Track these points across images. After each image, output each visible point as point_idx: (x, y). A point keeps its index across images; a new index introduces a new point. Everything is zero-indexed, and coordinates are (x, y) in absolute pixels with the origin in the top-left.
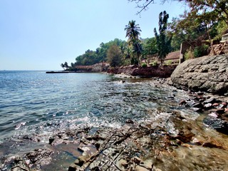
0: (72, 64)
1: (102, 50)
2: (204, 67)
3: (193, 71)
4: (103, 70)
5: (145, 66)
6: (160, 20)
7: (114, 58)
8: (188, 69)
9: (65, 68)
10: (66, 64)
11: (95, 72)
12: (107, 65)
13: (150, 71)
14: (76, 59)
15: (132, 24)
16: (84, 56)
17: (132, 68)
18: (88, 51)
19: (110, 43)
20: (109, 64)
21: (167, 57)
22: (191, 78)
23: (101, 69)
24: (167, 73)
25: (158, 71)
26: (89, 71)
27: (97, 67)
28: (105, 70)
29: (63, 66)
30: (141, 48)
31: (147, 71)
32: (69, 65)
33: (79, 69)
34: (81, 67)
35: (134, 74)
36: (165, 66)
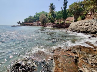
0: (23, 22)
1: (37, 16)
2: (87, 24)
3: (82, 25)
4: (38, 25)
5: (58, 23)
6: (64, 4)
7: (43, 20)
8: (79, 24)
9: (20, 24)
10: (20, 22)
11: (34, 26)
12: (39, 23)
13: (60, 25)
14: (25, 20)
15: (52, 5)
16: (28, 19)
17: (53, 24)
18: (30, 16)
19: (40, 13)
20: (41, 23)
21: (66, 20)
22: (81, 28)
23: (37, 24)
24: (67, 26)
25: (63, 25)
26: (31, 25)
27: (35, 24)
28: (39, 25)
29: (18, 23)
30: (55, 16)
31: (59, 25)
32: (21, 23)
33: (26, 25)
34: (27, 24)
35: (54, 27)
36: (66, 23)
